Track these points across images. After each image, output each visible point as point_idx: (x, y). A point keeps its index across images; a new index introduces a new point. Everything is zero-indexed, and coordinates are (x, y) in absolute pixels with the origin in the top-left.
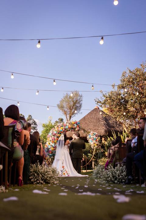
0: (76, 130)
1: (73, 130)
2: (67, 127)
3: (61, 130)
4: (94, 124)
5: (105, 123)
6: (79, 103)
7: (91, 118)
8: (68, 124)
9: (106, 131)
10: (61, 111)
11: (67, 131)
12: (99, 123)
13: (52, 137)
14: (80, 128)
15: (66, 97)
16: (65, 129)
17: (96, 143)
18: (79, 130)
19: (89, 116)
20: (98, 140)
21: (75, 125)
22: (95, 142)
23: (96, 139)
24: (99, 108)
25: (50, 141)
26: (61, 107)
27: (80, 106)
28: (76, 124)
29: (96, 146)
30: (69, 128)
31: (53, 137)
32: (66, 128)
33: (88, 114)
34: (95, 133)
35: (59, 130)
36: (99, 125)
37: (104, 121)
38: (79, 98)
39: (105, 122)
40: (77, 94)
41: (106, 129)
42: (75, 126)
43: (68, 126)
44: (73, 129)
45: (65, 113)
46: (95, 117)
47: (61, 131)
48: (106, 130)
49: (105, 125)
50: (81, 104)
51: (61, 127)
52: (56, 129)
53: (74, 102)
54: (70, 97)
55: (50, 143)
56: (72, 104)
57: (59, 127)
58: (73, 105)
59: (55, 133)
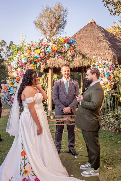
0: (68, 55)
1: (61, 55)
2: (49, 50)
3: (37, 55)
4: (92, 46)
5: (109, 45)
6: (62, 19)
7: (85, 37)
8: (50, 44)
9: (114, 58)
10: (39, 29)
11: (50, 57)
12: (99, 45)
13: (16, 71)
14: (75, 51)
15: (46, 11)
16: (46, 54)
17: (109, 84)
18: (73, 56)
19: (82, 34)
20: (112, 76)
21: (66, 45)
22: (107, 80)
23: (110, 76)
24: (95, 23)
25: (14, 78)
26: (39, 25)
27: (64, 24)
28: (69, 44)
29: (108, 90)
30: (53, 51)
31: (19, 70)
32: (46, 51)
33: (80, 31)
34: (107, 62)
35: (33, 56)
36: (100, 47)
37: (108, 41)
38: (62, 13)
39: (109, 43)
40: (59, 8)
41: (114, 54)
42: (66, 48)
43: (50, 47)
44: (60, 53)
45: (45, 33)
46: (92, 36)
47: (37, 58)
48: (114, 56)
49: (110, 47)
50: (66, 21)
51: (37, 48)
52: (26, 54)
53: (56, 18)
54: (51, 11)
55: (13, 83)
56: (53, 20)
57: (33, 48)
58: (56, 22)
59: (24, 61)
